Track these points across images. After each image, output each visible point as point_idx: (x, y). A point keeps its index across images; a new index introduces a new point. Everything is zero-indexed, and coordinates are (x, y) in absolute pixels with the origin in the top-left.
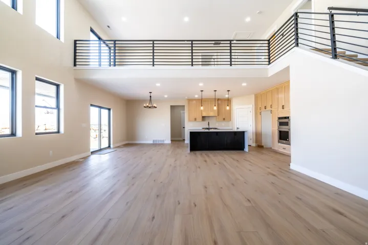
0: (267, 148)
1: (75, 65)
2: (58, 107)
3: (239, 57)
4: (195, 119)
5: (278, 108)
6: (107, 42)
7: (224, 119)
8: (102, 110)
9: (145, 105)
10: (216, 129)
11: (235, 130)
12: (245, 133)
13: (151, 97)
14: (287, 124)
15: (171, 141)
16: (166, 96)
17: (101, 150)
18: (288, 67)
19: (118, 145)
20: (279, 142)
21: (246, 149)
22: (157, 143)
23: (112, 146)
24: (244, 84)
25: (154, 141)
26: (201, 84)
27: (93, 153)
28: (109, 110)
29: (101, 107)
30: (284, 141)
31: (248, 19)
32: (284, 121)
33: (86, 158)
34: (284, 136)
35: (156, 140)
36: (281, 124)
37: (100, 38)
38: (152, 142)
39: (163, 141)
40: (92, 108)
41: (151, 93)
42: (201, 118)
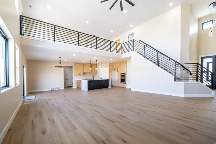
0: (114, 86)
1: (21, 34)
3: (102, 45)
4: (80, 74)
5: (121, 70)
7: (94, 74)
9: (56, 65)
10: (90, 79)
11: (100, 79)
12: (109, 80)
13: (60, 60)
14: (124, 76)
15: (64, 87)
16: (66, 60)
18: (131, 57)
20: (121, 83)
21: (110, 87)
22: (54, 90)
24: (111, 59)
25: (51, 89)
26: (95, 57)
30: (123, 82)
31: (112, 31)
32: (123, 75)
34: (123, 81)
35: (53, 88)
36: (122, 76)
38: (50, 90)
39: (59, 88)
41: (60, 58)
42: (83, 73)
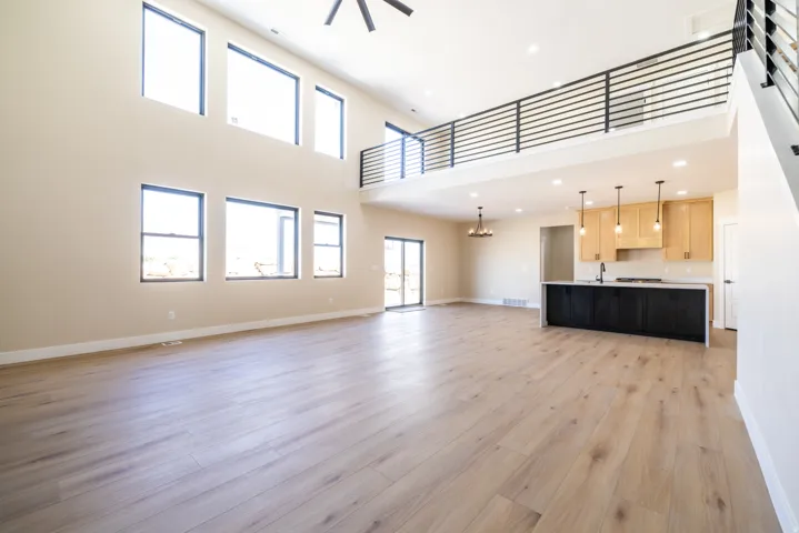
1: (361, 185)
2: (341, 245)
4: (599, 257)
6: (420, 136)
7: (687, 256)
8: (406, 243)
10: (659, 281)
12: (706, 296)
13: (480, 215)
16: (519, 210)
17: (403, 306)
19: (438, 302)
21: (707, 339)
22: (512, 305)
23: (424, 302)
25: (505, 301)
27: (387, 309)
28: (421, 242)
29: (404, 240)
33: (375, 315)
35: (510, 300)
37: (403, 132)
38: (500, 303)
39: (524, 302)
40: (388, 243)
42: (614, 253)
